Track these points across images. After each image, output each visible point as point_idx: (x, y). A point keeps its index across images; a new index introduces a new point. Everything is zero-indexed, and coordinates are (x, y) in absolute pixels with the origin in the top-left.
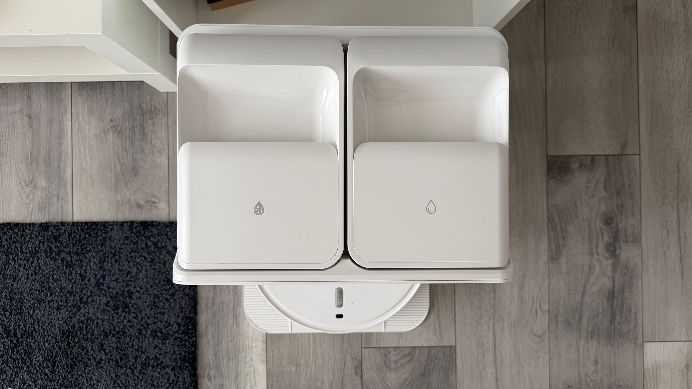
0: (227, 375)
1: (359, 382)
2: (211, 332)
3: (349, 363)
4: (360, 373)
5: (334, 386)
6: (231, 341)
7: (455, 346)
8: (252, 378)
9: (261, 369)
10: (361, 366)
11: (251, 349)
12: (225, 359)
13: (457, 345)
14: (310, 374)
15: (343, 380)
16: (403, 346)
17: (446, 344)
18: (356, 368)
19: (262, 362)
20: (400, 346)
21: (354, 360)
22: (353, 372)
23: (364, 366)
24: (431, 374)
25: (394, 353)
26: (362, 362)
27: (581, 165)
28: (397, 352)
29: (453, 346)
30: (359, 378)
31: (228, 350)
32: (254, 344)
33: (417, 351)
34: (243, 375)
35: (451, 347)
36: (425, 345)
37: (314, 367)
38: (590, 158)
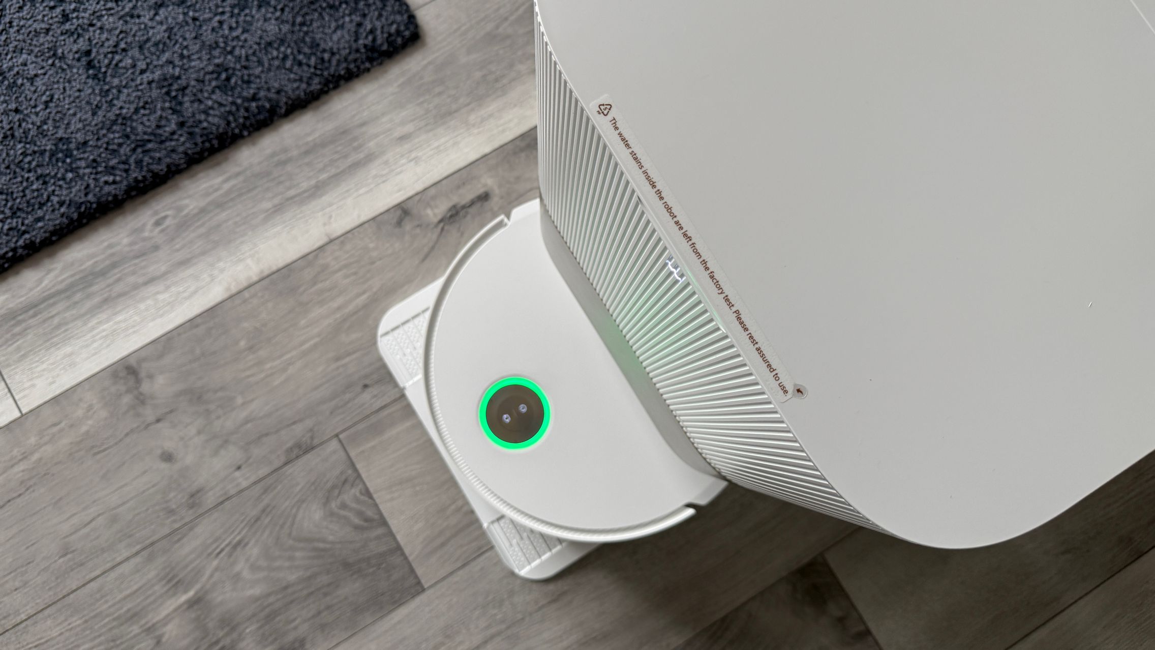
0: (177, 246)
1: (277, 464)
2: (234, 186)
3: (299, 430)
4: (293, 455)
5: (249, 425)
6: (236, 223)
7: (424, 590)
8: (192, 289)
9: (215, 294)
10: (306, 452)
11: (240, 260)
12: (202, 230)
13: (428, 593)
14: (248, 377)
15: (267, 435)
16: (378, 501)
17: (419, 571)
18: (298, 445)
19: (228, 289)
20: (375, 496)
21: (309, 435)
22: (289, 445)
23: (309, 456)
24: (355, 576)
25: (358, 494)
26: (313, 448)
27: (841, 620)
28: (362, 498)
29: (422, 587)
30: (283, 459)
31: (219, 226)
32: (249, 261)
33: (380, 531)
34: (190, 271)
35: (419, 583)
36: (399, 537)
37: (262, 375)
38: (862, 628)
